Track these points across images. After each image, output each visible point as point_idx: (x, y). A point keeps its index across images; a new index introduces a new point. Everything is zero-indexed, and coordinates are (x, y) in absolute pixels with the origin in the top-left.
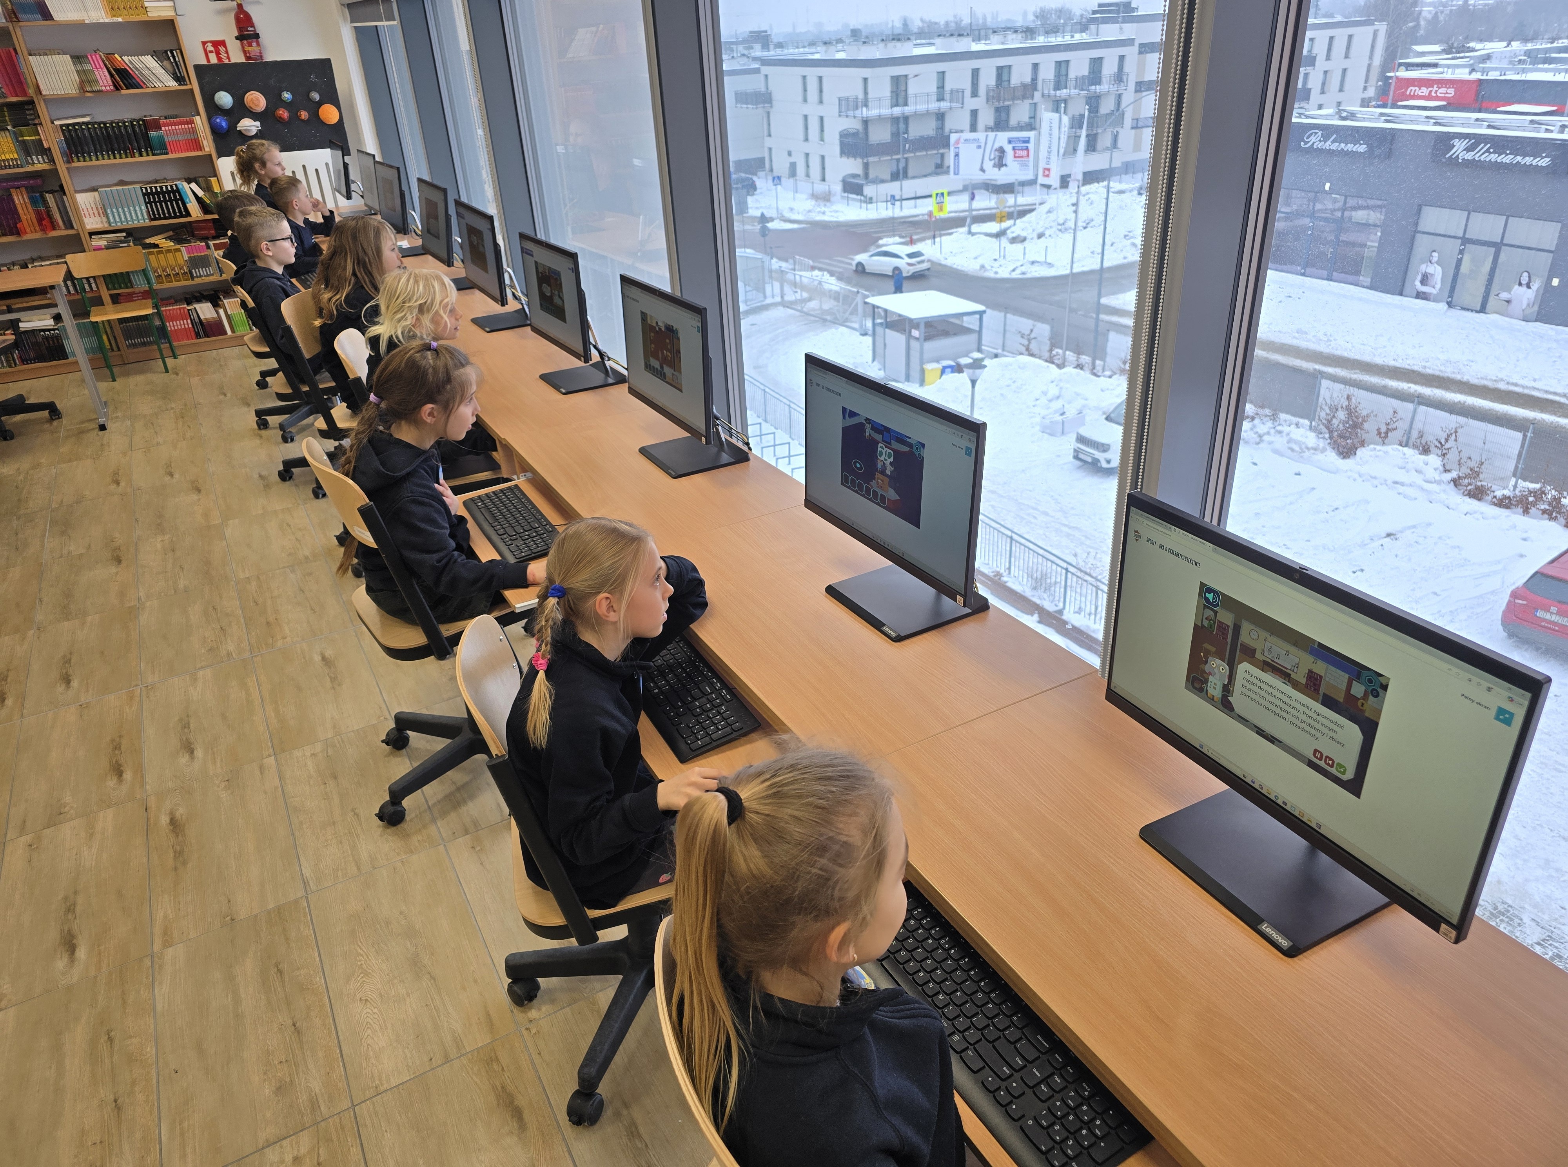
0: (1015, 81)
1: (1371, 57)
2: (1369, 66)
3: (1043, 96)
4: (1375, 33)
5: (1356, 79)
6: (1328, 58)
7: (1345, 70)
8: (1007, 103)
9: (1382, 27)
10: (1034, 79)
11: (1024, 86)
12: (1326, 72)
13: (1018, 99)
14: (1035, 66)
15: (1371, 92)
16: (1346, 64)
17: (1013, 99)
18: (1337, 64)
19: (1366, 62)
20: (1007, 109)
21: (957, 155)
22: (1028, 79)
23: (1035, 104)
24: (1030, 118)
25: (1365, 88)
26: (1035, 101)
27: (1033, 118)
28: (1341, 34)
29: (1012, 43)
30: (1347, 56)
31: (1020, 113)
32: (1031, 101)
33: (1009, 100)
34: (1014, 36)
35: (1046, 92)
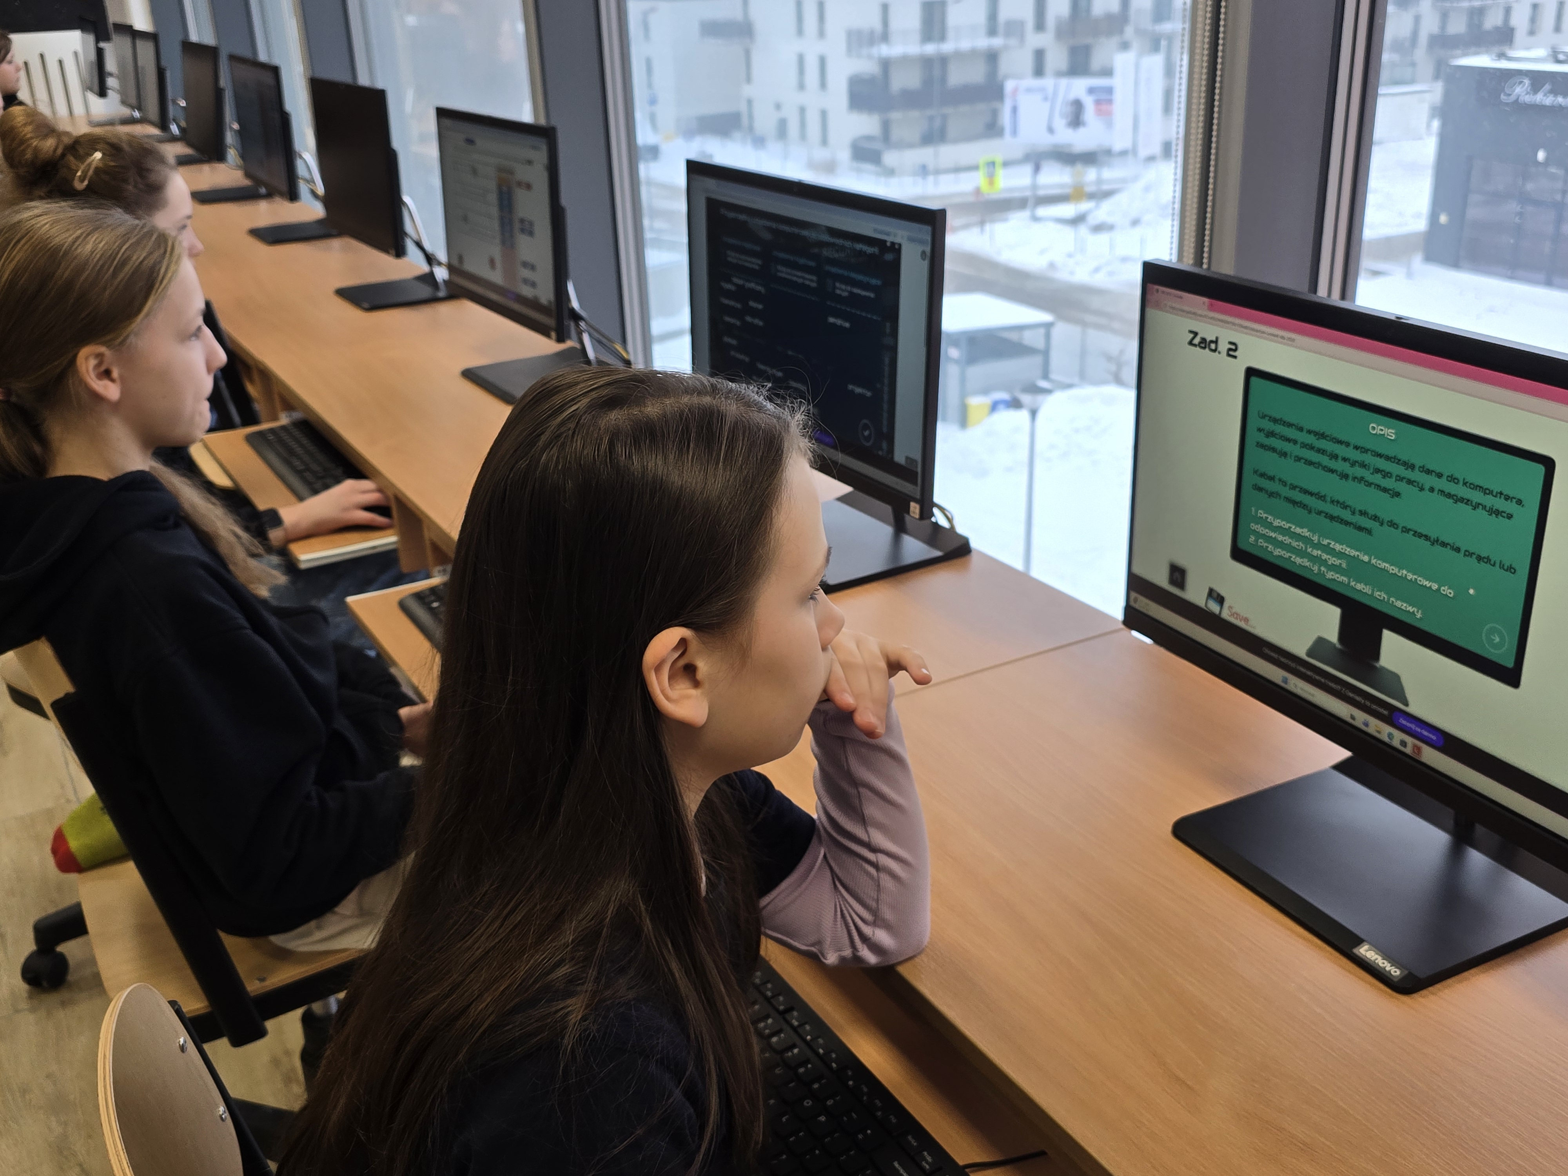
0: (1097, 10)
3: (1136, 29)
8: (1086, 41)
10: (1125, 9)
11: (1110, 17)
13: (1102, 35)
17: (1095, 35)
20: (1087, 49)
21: (1015, 110)
22: (1115, 8)
33: (1088, 37)
35: (1141, 25)
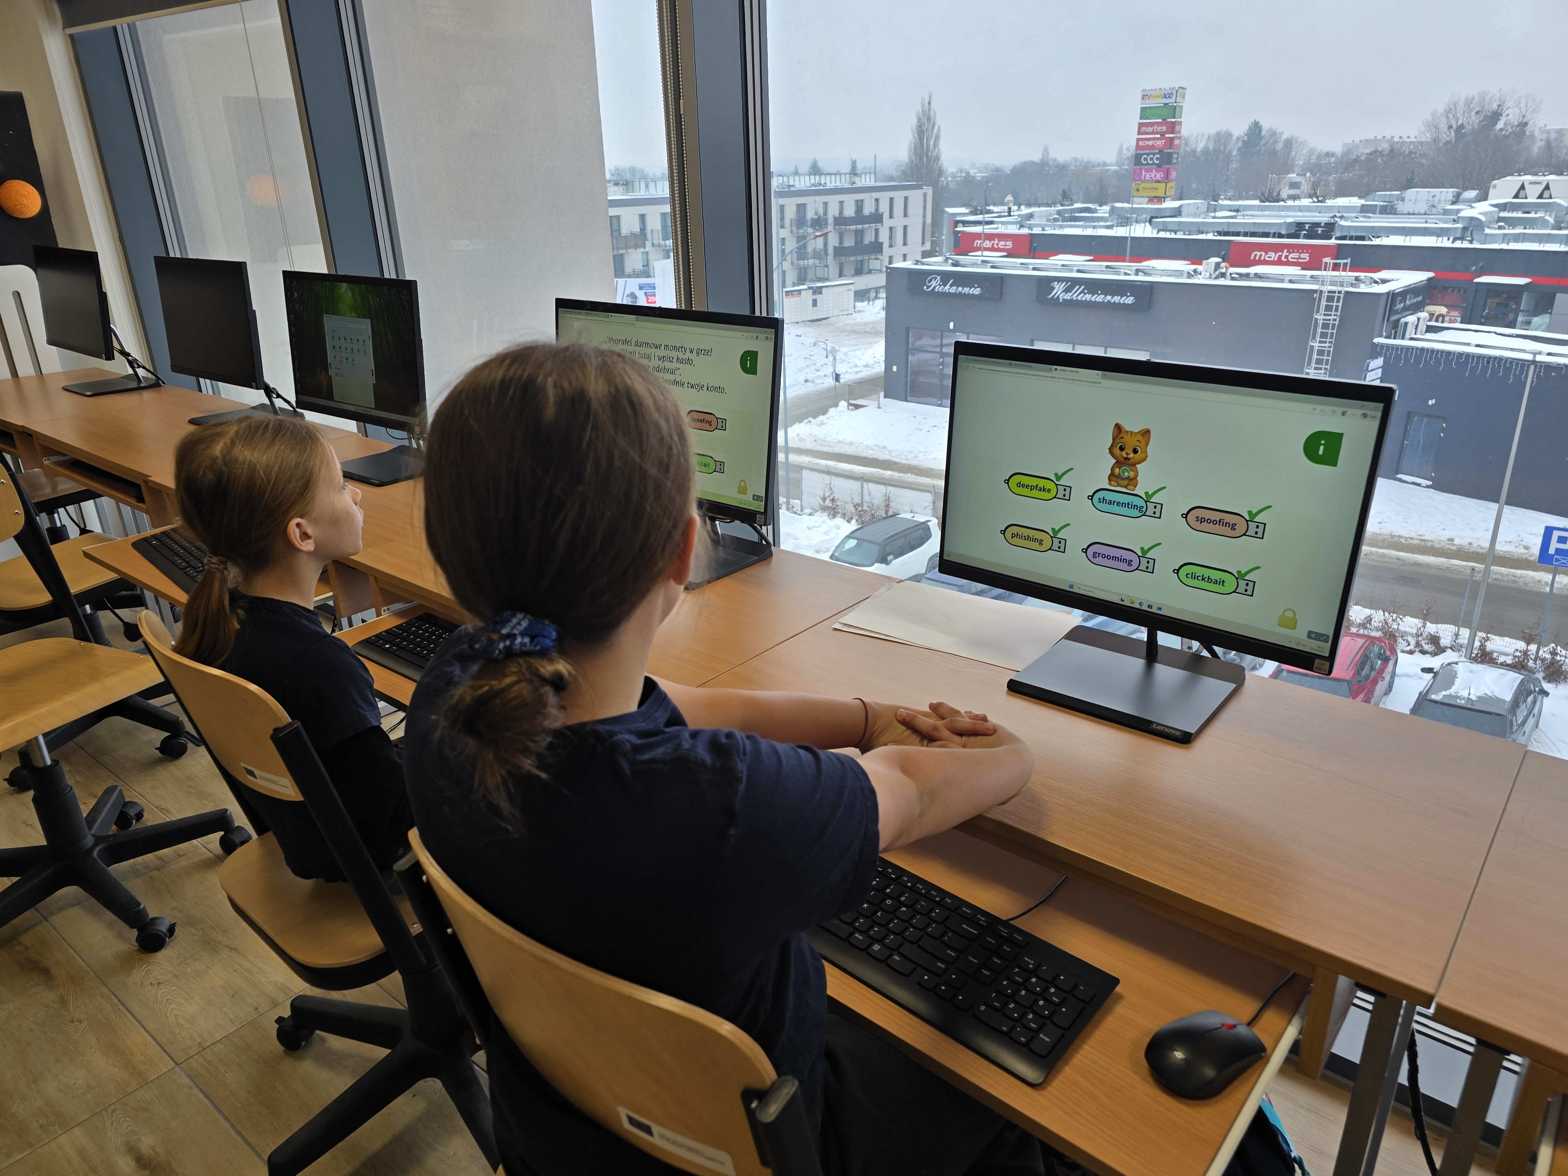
0: (625, 231)
1: (924, 216)
2: (924, 224)
3: (653, 245)
4: (925, 195)
5: (915, 234)
6: (891, 217)
7: (905, 227)
8: (620, 252)
9: (929, 191)
10: (643, 229)
11: (633, 235)
12: (891, 229)
13: (630, 248)
14: (642, 217)
15: (928, 246)
16: (906, 221)
17: (627, 247)
18: (898, 222)
19: (921, 221)
20: (622, 255)
22: (637, 229)
23: (647, 253)
24: (643, 266)
25: (923, 243)
26: (647, 250)
27: (647, 265)
28: (899, 196)
29: (615, 195)
30: (905, 215)
31: (634, 259)
32: (643, 250)
33: (622, 249)
34: (616, 188)
35: (656, 242)
